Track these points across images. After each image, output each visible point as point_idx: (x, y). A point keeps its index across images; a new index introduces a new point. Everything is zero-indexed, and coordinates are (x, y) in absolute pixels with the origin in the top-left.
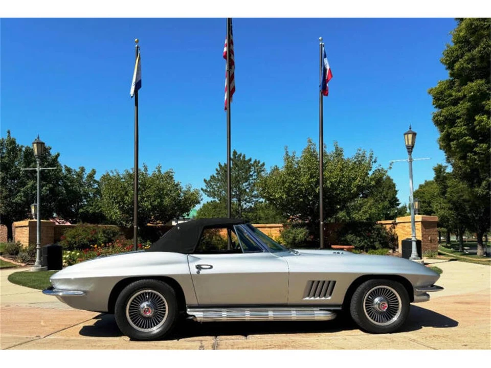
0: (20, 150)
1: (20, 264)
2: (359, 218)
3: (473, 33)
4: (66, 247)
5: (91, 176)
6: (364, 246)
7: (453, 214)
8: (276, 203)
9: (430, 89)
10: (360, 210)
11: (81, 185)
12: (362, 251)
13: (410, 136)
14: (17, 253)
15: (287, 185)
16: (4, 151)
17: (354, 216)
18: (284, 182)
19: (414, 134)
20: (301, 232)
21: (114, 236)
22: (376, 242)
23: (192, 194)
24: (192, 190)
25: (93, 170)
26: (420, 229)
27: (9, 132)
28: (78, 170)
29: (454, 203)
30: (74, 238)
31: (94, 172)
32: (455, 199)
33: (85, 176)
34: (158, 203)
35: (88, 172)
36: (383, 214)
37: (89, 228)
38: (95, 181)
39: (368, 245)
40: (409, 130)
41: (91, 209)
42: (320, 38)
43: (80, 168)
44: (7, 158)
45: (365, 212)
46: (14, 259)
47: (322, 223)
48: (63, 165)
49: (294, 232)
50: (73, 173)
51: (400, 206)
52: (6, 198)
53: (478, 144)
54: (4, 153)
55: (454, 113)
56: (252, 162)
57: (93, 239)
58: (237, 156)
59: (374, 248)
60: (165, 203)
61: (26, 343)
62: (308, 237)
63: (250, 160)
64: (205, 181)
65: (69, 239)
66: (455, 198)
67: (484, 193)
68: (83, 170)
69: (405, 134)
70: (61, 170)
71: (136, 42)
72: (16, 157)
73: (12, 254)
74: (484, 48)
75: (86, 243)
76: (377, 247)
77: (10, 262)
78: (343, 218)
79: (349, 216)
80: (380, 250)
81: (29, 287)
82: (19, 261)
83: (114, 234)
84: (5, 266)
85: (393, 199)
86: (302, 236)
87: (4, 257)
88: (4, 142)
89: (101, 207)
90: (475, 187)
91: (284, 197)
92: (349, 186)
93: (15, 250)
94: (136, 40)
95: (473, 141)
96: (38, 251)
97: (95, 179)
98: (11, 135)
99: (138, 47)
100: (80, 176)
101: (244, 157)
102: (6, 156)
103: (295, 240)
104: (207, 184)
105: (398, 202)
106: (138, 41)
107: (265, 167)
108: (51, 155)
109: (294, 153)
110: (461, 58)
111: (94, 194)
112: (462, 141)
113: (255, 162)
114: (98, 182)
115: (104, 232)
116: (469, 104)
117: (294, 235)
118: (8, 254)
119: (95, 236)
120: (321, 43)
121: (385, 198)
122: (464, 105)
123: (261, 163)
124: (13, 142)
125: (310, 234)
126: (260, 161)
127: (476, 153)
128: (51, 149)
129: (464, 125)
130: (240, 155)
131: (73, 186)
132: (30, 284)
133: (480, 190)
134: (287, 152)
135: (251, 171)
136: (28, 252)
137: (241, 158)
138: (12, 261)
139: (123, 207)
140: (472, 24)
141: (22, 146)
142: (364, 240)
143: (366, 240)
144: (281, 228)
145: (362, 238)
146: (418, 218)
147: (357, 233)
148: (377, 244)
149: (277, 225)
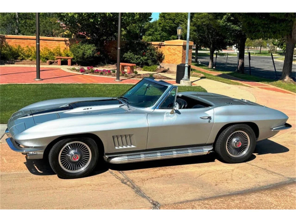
6: (140, 62)
7: (196, 35)
8: (66, 20)
12: (138, 66)
20: (90, 49)
22: (149, 60)
26: (181, 51)
29: (198, 27)
39: (143, 62)
47: (119, 48)
49: (83, 48)
59: (147, 64)
62: (95, 53)
66: (199, 23)
67: (224, 24)
76: (150, 64)
80: (152, 67)
86: (91, 52)
103: (85, 55)
117: (83, 51)
125: (98, 50)
133: (221, 21)
142: (140, 58)
143: (142, 58)
144: (67, 42)
145: (139, 56)
146: (181, 42)
147: (135, 52)
148: (150, 62)
149: (63, 39)
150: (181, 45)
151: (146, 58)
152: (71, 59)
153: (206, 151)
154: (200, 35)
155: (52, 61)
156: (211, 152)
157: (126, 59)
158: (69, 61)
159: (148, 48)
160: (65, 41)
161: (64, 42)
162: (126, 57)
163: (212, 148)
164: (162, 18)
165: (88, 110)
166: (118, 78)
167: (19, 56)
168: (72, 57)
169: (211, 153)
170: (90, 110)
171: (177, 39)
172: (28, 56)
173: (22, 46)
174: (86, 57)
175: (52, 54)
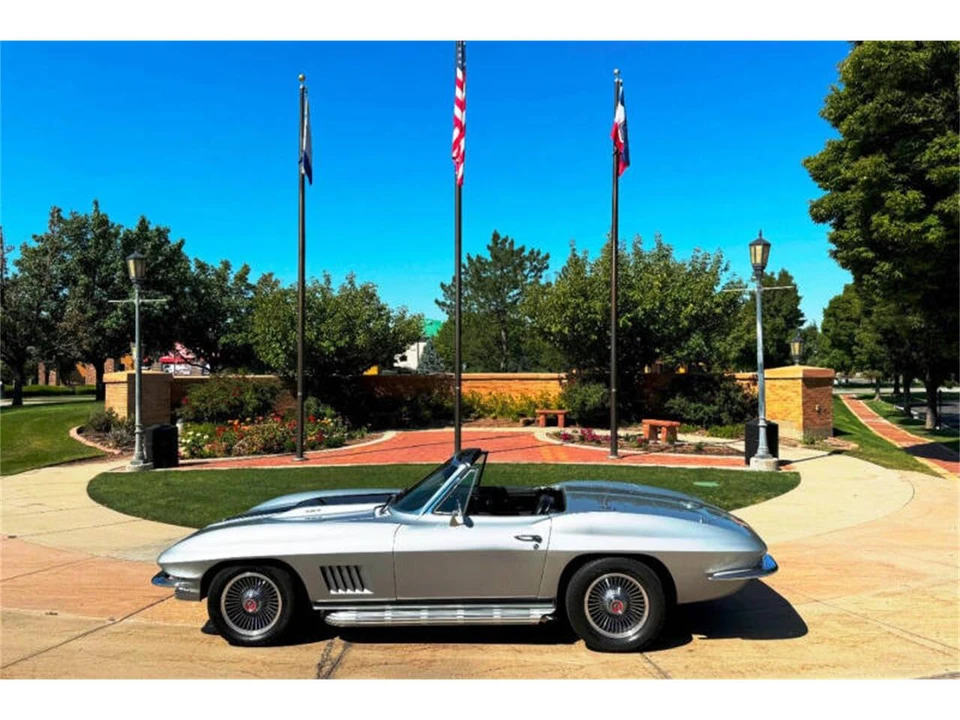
0: (116, 235)
1: (111, 450)
2: (725, 348)
3: (865, 78)
4: (192, 418)
5: (242, 278)
6: (703, 418)
8: (555, 339)
9: (806, 158)
10: (728, 334)
11: (225, 293)
12: (698, 427)
13: (759, 248)
14: (108, 429)
15: (569, 312)
16: (89, 237)
17: (717, 345)
18: (564, 307)
19: (767, 246)
20: (596, 392)
21: (273, 395)
22: (723, 412)
23: (410, 323)
24: (408, 316)
25: (246, 266)
26: (800, 392)
27: (96, 203)
28: (218, 266)
29: (885, 333)
30: (204, 401)
31: (246, 270)
32: (886, 326)
33: (232, 277)
34: (347, 343)
35: (236, 269)
36: (774, 340)
37: (229, 381)
38: (250, 287)
39: (710, 417)
40: (758, 237)
41: (241, 338)
42: (616, 71)
43: (222, 263)
44: (93, 251)
45: (736, 339)
46: (102, 441)
48: (191, 258)
49: (584, 393)
50: (210, 272)
51: (804, 327)
52: (92, 320)
53: (878, 262)
54: (88, 240)
55: (842, 204)
56: (526, 253)
57: (237, 403)
58: (499, 241)
59: (719, 422)
60: (358, 342)
61: (92, 632)
63: (522, 249)
64: (443, 286)
65: (196, 403)
68: (227, 266)
69: (751, 245)
70: (189, 268)
71: (301, 80)
72: (108, 247)
73: (99, 431)
74: (882, 105)
75: (224, 410)
76: (724, 421)
77: (95, 448)
78: (698, 349)
79: (708, 345)
81: (117, 510)
82: (111, 444)
83: (273, 392)
84: (86, 456)
85: (791, 312)
86: (597, 400)
87: (86, 437)
88: (87, 220)
89: (257, 335)
90: (908, 314)
91: (566, 331)
92: (676, 315)
93: (103, 424)
94: (301, 76)
95: (871, 255)
96: (137, 436)
97: (248, 282)
98: (100, 209)
99: (303, 89)
100: (222, 277)
101: (512, 243)
102: (91, 246)
103: (585, 405)
104: (446, 291)
105: (801, 319)
106: (304, 78)
107: (549, 261)
108: (169, 242)
109: (586, 252)
110: (851, 113)
111: (247, 309)
112: (854, 255)
113: (532, 253)
114: (254, 287)
115: (256, 390)
116: (862, 194)
117: (583, 397)
118: (93, 430)
119: (242, 397)
120: (616, 80)
121: (778, 311)
122: (855, 195)
123: (542, 255)
124: (103, 222)
126: (541, 251)
127: (876, 276)
128: (169, 231)
129: (858, 226)
130: (505, 240)
131: (209, 294)
132: (118, 504)
134: (574, 250)
135: (524, 269)
136: (126, 427)
137: (507, 244)
138: (98, 445)
139: (287, 349)
140: (860, 63)
141: (120, 226)
142: (702, 409)
143: (706, 409)
144: (564, 381)
145: (700, 405)
146: (798, 371)
147: (692, 396)
148: (724, 416)
149: (555, 375)
150: (798, 379)
151: (716, 408)
152: (565, 415)
153: (536, 614)
154: (894, 352)
155: (530, 419)
156: (550, 618)
157: (672, 412)
158: (561, 418)
159: (722, 386)
160: (560, 379)
161: (557, 382)
162: (672, 408)
163: (553, 610)
164: (832, 319)
165: (313, 513)
166: (614, 452)
167: (473, 411)
168: (566, 410)
169: (550, 621)
170: (317, 513)
171: (793, 364)
172: (491, 411)
173: (484, 392)
174: (587, 409)
175: (533, 405)
